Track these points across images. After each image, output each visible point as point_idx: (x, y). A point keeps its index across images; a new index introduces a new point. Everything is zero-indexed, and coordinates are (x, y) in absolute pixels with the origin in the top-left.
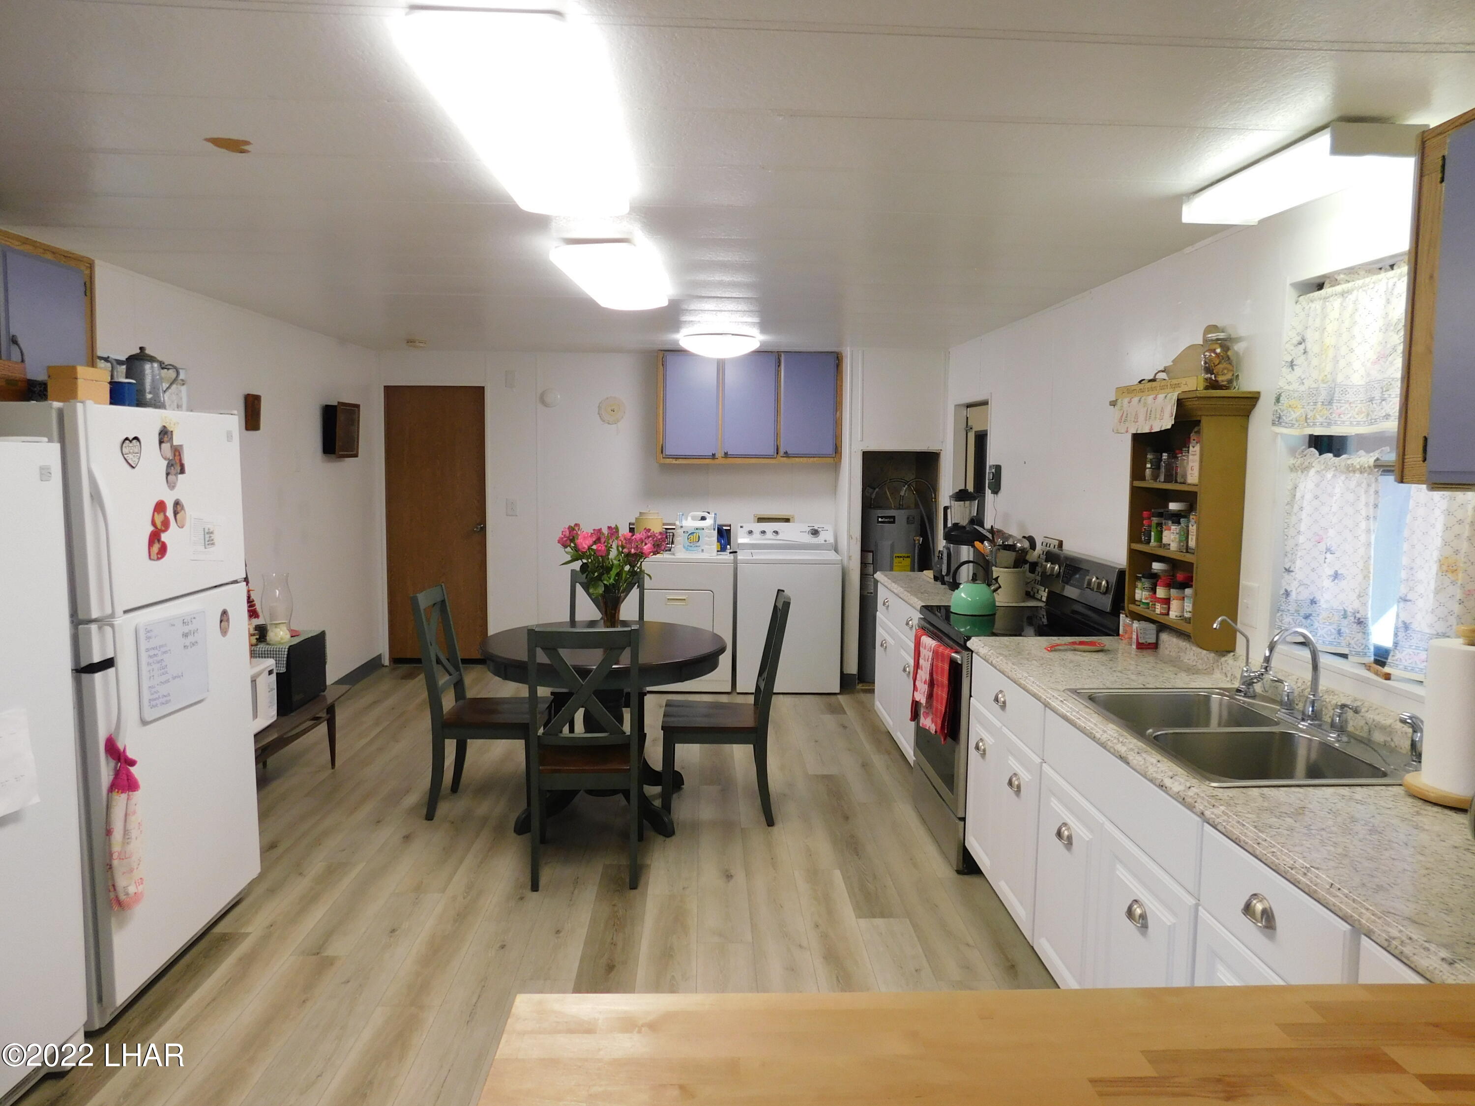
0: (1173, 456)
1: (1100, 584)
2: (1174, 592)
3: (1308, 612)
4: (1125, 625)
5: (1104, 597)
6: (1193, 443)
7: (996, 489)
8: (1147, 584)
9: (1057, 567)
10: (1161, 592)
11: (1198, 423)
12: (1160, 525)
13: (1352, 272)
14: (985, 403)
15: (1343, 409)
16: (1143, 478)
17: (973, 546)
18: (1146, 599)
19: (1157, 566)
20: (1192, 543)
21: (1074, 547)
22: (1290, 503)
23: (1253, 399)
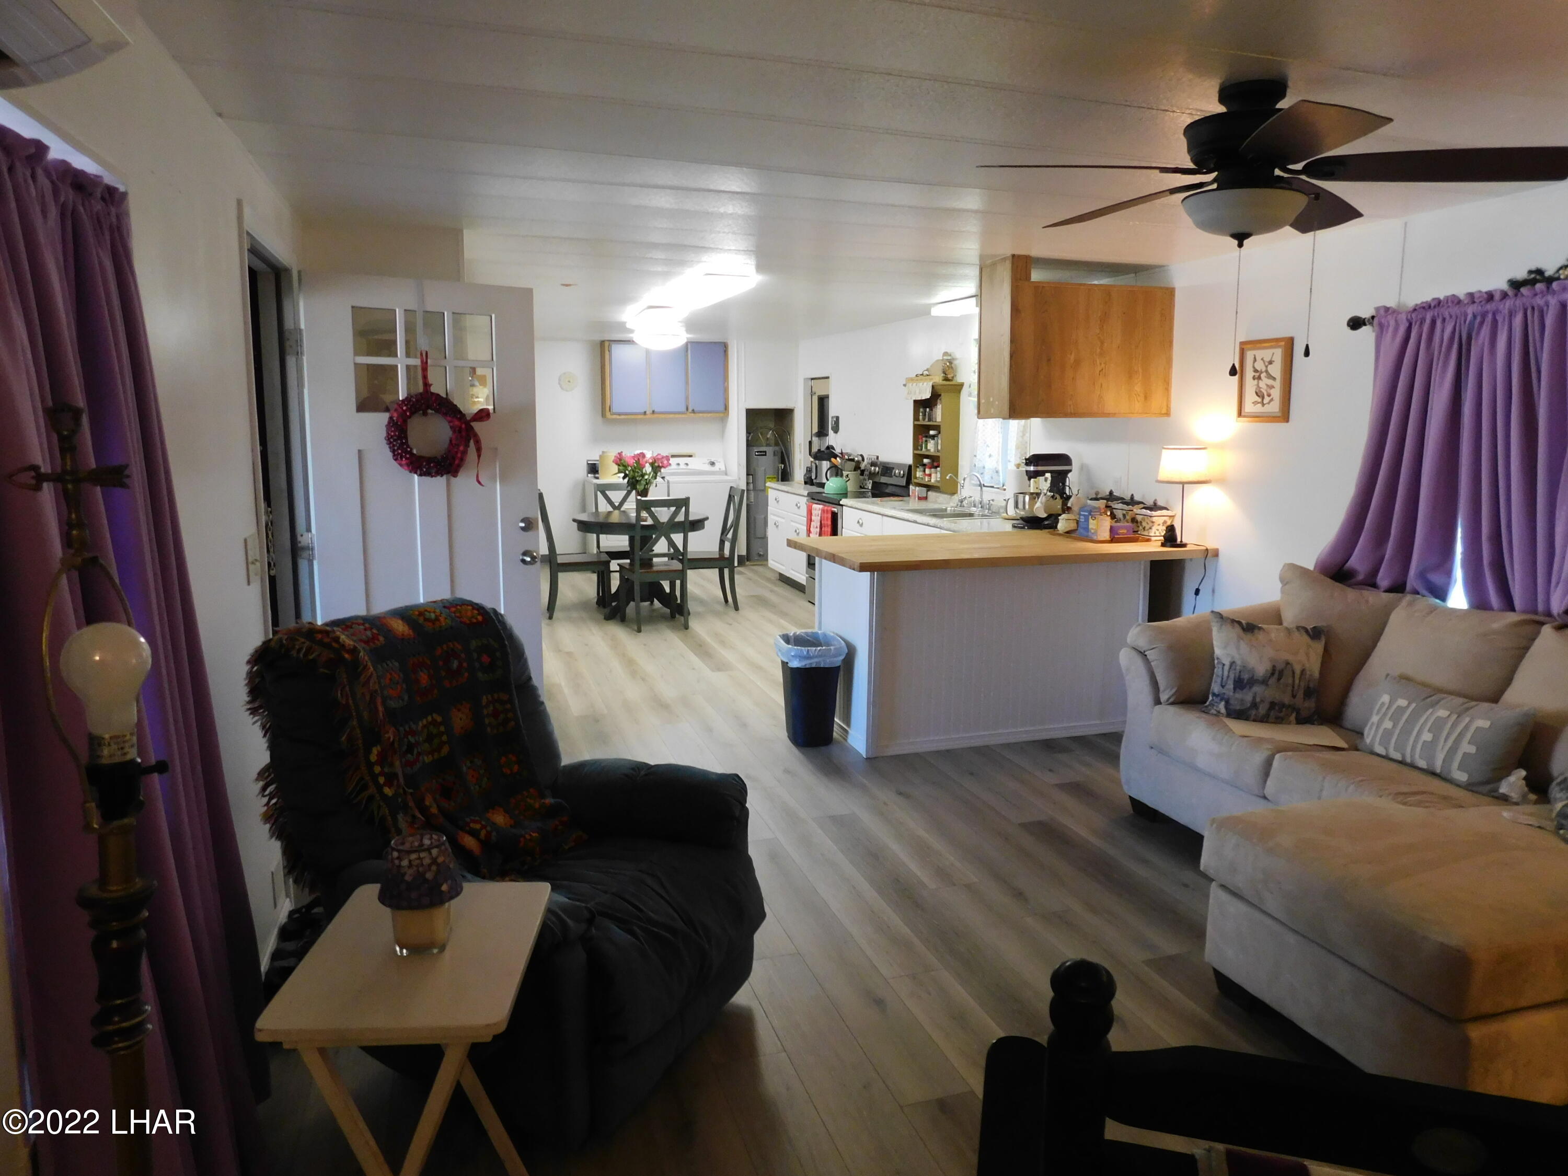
0: (931, 410)
1: (900, 473)
2: (933, 470)
3: (982, 472)
4: (912, 490)
5: (902, 479)
6: (939, 403)
7: (836, 430)
8: (921, 468)
9: (877, 469)
10: (927, 471)
11: (940, 395)
12: (926, 441)
14: (827, 378)
16: (918, 420)
17: (830, 461)
18: (921, 476)
19: (926, 461)
20: (939, 448)
21: (885, 458)
22: (976, 428)
23: (962, 385)
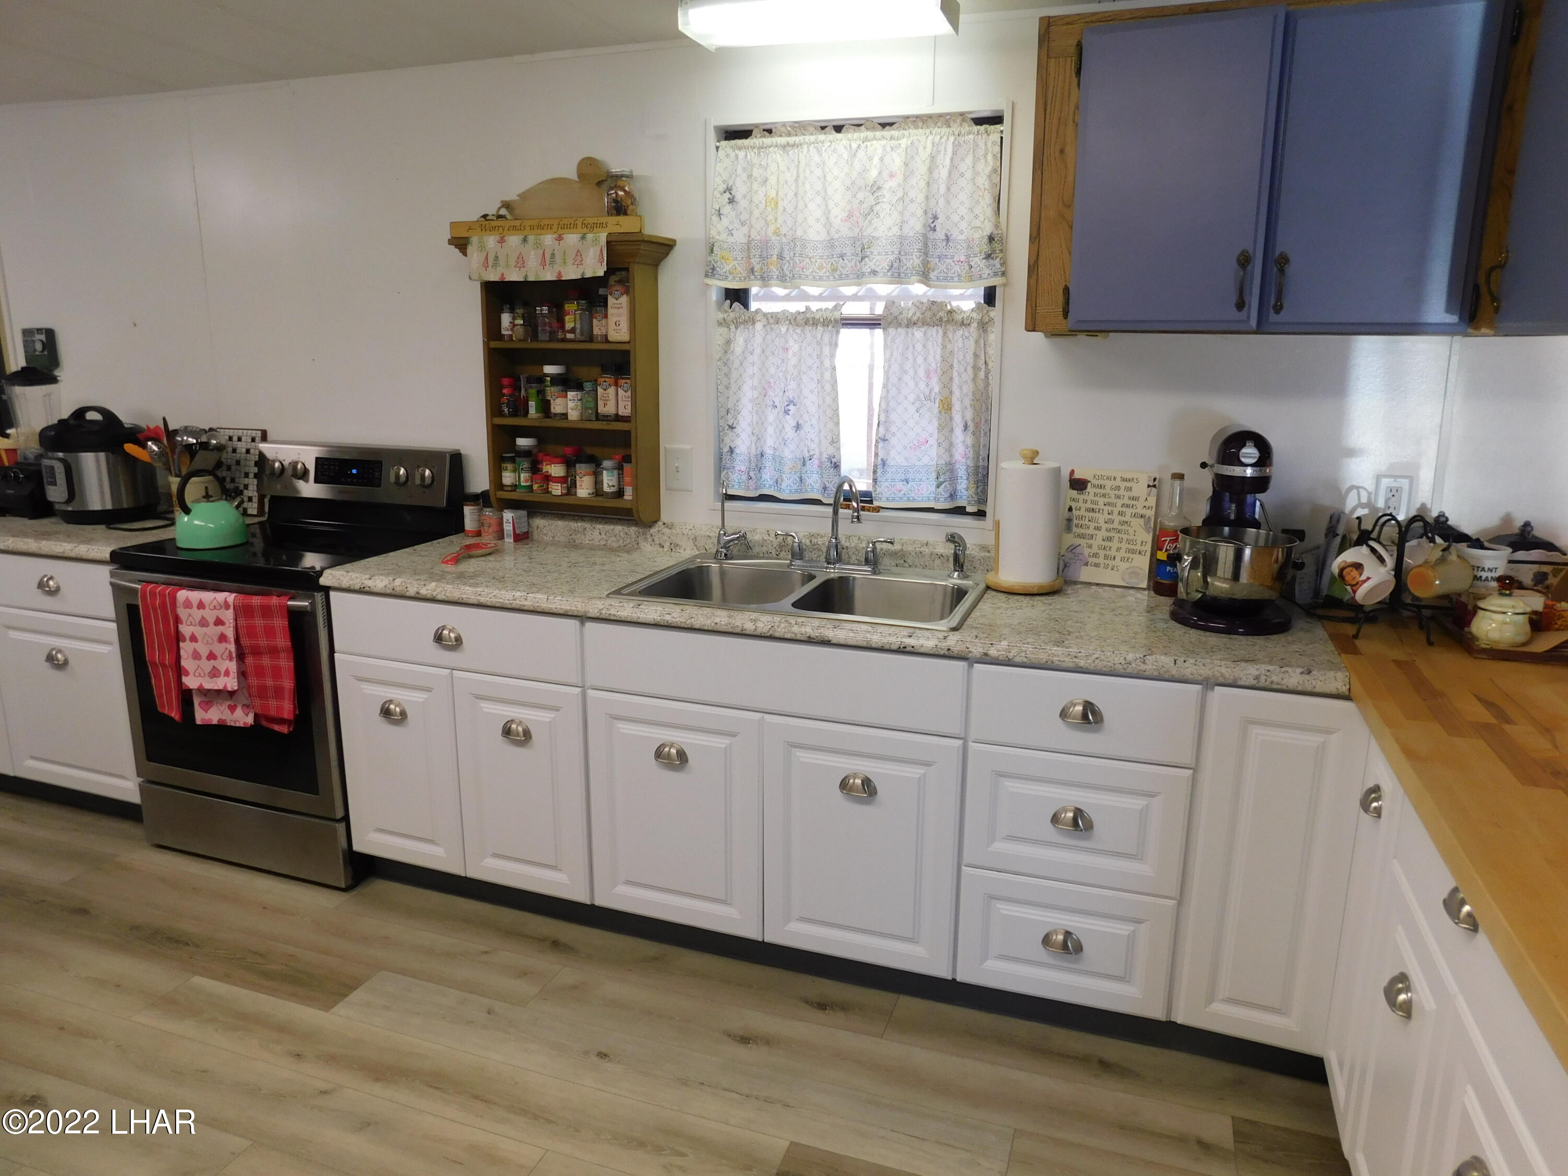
4: (474, 518)
5: (426, 490)
8: (525, 463)
12: (541, 392)
13: (800, 127)
15: (804, 263)
16: (500, 338)
18: (526, 481)
23: (669, 247)
